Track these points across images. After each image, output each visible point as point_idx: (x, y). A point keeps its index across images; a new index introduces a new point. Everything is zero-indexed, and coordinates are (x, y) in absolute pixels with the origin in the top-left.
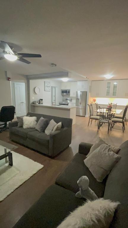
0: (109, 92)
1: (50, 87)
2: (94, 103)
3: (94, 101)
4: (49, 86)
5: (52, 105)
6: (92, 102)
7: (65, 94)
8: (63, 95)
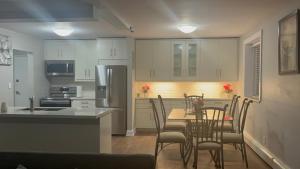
0: (180, 69)
1: (8, 50)
2: (142, 96)
3: (145, 92)
4: (5, 48)
5: (31, 109)
6: (138, 95)
7: (54, 74)
8: (49, 78)
